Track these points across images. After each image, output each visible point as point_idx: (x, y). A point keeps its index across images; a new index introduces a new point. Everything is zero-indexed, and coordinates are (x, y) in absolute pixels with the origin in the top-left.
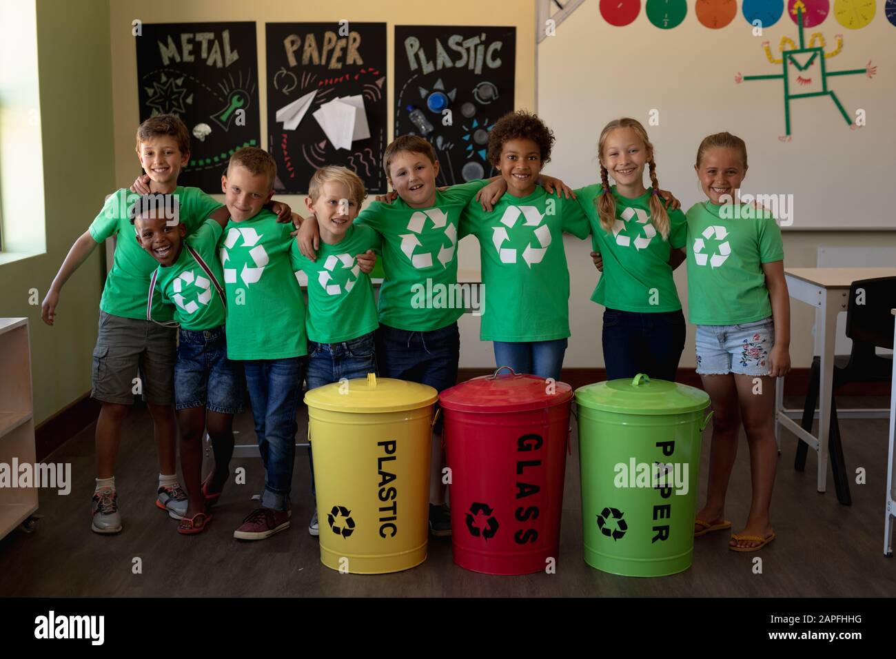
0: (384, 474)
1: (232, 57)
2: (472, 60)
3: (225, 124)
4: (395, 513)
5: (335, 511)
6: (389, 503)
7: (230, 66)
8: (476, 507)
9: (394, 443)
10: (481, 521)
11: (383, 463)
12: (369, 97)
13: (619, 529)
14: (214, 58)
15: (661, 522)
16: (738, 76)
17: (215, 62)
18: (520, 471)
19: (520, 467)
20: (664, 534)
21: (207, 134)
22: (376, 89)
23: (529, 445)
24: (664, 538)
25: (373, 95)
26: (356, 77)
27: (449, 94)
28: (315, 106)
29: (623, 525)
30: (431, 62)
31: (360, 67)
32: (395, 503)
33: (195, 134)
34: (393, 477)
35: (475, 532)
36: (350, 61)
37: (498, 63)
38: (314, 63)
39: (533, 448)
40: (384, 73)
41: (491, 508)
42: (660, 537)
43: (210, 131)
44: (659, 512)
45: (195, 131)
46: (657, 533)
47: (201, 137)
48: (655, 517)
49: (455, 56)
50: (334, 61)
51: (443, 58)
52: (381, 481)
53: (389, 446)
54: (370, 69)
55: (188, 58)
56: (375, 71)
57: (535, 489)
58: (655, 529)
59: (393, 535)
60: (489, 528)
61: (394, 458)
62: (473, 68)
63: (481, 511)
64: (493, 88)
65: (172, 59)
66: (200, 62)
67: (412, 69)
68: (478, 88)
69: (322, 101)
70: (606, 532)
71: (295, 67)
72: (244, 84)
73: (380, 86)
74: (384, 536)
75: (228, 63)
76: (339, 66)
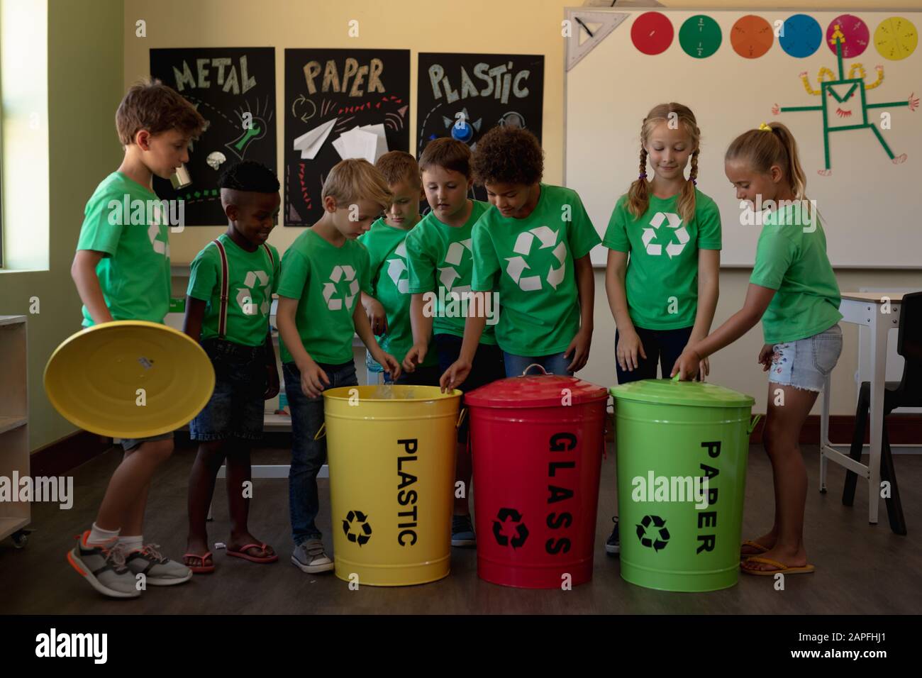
0: (404, 476)
1: (249, 83)
2: (498, 89)
3: (240, 152)
4: (415, 519)
5: (350, 516)
6: (409, 508)
7: (246, 93)
8: (504, 513)
9: (415, 441)
10: (510, 529)
11: (403, 463)
12: (391, 127)
13: (660, 539)
14: (230, 84)
15: (706, 531)
16: (775, 107)
17: (231, 89)
18: (552, 473)
19: (553, 468)
20: (710, 544)
21: (221, 162)
22: (398, 117)
23: (563, 445)
24: (710, 549)
25: (395, 124)
26: (378, 106)
27: (474, 124)
28: (334, 135)
29: (665, 534)
30: (456, 91)
31: (382, 95)
32: (415, 508)
33: (209, 162)
34: (414, 479)
35: (502, 540)
36: (371, 89)
37: (525, 92)
38: (335, 91)
39: (566, 448)
40: (406, 102)
41: (520, 514)
42: (705, 547)
43: (225, 159)
44: (704, 519)
45: (209, 159)
46: (702, 543)
47: (215, 165)
48: (700, 525)
49: (481, 85)
50: (355, 88)
51: (468, 87)
52: (401, 483)
53: (410, 444)
54: (393, 98)
55: (204, 84)
56: (398, 99)
57: (568, 494)
58: (700, 538)
59: (413, 543)
60: (518, 536)
61: (415, 458)
62: (499, 97)
63: (509, 518)
64: (520, 119)
65: (187, 85)
66: (216, 88)
67: (436, 98)
68: (505, 118)
69: (342, 129)
70: (647, 543)
71: (314, 94)
72: (261, 111)
73: (403, 115)
74: (402, 543)
75: (245, 90)
76: (360, 94)
